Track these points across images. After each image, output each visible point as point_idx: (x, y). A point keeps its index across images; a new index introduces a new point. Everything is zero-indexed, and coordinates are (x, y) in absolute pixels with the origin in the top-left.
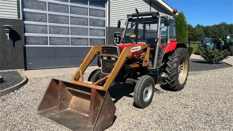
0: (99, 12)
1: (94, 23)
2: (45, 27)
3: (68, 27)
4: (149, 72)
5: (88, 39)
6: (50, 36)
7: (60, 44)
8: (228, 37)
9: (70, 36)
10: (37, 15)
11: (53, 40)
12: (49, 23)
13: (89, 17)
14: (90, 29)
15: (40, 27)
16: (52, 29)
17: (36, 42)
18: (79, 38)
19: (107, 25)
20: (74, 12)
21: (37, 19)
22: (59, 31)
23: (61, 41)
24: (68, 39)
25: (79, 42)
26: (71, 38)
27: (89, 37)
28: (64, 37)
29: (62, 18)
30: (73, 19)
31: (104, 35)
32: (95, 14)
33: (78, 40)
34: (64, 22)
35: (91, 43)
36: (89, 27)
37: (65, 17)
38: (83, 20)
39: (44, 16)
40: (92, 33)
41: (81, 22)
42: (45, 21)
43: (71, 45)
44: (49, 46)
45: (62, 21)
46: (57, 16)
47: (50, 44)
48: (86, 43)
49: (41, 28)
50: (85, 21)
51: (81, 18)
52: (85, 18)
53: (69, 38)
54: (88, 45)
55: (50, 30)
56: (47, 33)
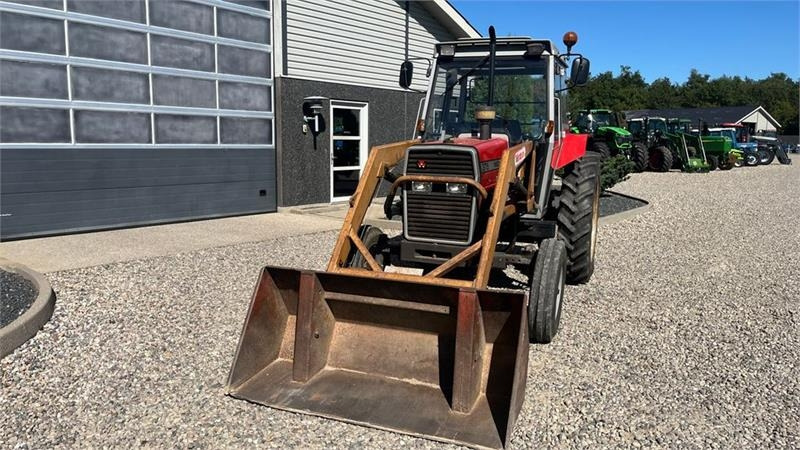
0: (251, 22)
1: (234, 62)
2: (57, 73)
3: (145, 76)
4: (526, 228)
5: (215, 118)
6: (77, 107)
7: (115, 137)
8: (590, 117)
9: (152, 108)
10: (27, 26)
11: (89, 123)
12: (70, 55)
13: (215, 39)
14: (221, 83)
15: (38, 71)
16: (83, 80)
17: (21, 129)
18: (185, 118)
19: (279, 72)
20: (165, 20)
21: (27, 40)
22: (112, 89)
23: (118, 125)
24: (144, 119)
25: (183, 130)
26: (156, 116)
27: (219, 112)
28: (132, 113)
29: (121, 39)
30: (163, 44)
31: (267, 106)
32: (237, 31)
33: (179, 124)
34: (131, 56)
35: (225, 135)
36: (217, 75)
37: (132, 37)
38: (197, 51)
39: (54, 28)
40: (227, 98)
41: (189, 59)
42: (57, 47)
43: (157, 142)
44: (73, 145)
45: (121, 51)
46: (100, 32)
47: (78, 140)
48: (209, 135)
49: (43, 75)
50: (202, 55)
51: (191, 43)
52: (203, 44)
53: (149, 115)
54: (215, 141)
55: (75, 84)
56: (65, 96)
